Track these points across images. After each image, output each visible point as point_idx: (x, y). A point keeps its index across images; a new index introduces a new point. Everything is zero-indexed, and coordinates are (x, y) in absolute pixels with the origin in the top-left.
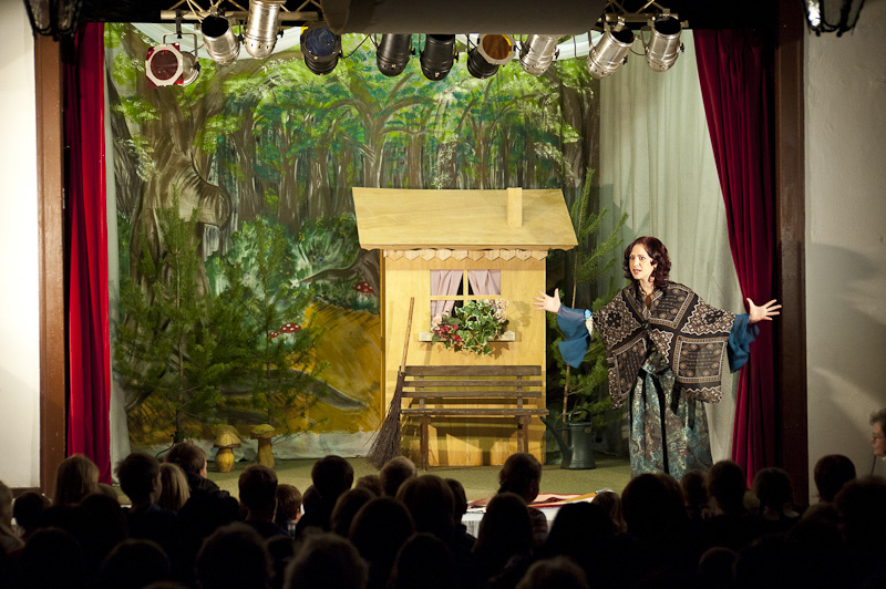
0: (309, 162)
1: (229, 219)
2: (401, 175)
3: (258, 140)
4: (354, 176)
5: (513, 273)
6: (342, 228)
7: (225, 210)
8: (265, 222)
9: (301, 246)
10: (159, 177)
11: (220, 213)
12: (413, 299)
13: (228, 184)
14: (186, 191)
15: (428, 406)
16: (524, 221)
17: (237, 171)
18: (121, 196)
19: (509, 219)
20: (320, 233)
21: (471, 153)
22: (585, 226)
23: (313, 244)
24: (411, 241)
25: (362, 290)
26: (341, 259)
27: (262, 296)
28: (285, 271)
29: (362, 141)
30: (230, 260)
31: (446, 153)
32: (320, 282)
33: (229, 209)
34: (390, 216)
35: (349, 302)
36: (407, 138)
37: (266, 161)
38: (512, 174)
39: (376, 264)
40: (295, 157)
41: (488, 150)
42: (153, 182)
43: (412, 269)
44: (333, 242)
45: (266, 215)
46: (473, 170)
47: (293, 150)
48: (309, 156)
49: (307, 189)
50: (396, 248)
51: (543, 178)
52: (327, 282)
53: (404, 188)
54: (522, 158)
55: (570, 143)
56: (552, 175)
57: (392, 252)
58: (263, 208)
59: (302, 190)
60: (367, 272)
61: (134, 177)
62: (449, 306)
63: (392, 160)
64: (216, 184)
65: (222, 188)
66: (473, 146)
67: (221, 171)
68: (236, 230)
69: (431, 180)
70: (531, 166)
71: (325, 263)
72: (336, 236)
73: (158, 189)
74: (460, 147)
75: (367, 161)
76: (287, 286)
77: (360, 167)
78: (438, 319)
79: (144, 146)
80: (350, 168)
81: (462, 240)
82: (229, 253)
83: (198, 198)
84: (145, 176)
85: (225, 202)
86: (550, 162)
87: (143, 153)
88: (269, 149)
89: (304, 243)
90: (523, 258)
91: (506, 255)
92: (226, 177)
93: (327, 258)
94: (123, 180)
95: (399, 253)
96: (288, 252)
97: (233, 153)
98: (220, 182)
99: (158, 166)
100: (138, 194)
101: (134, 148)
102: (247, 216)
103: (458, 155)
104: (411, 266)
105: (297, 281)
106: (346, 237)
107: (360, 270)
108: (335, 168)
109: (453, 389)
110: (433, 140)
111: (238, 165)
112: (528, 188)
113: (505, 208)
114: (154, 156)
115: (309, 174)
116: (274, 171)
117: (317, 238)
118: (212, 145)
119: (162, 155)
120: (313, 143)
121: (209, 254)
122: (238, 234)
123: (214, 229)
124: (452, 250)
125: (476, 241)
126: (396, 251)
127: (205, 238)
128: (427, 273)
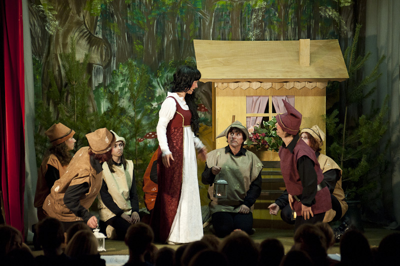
0: (164, 22)
1: (110, 61)
2: (227, 31)
3: (129, 6)
4: (194, 32)
5: (303, 98)
7: (107, 55)
8: (134, 63)
9: (158, 79)
10: (61, 31)
11: (104, 57)
12: (234, 117)
13: (109, 37)
14: (80, 42)
16: (311, 62)
17: (115, 28)
18: (35, 45)
19: (301, 61)
20: (172, 71)
21: (275, 15)
22: (354, 65)
23: (167, 78)
24: (233, 76)
25: (200, 110)
27: (132, 114)
28: (148, 97)
29: (200, 7)
30: (111, 89)
31: (257, 16)
33: (110, 54)
34: (219, 59)
36: (231, 5)
37: (135, 22)
38: (304, 29)
39: (209, 92)
40: (154, 19)
41: (287, 12)
42: (57, 35)
43: (234, 95)
45: (135, 59)
46: (276, 27)
47: (153, 14)
48: (164, 18)
49: (163, 40)
50: (223, 81)
51: (325, 32)
53: (228, 40)
54: (310, 18)
55: (344, 7)
56: (332, 29)
57: (220, 84)
58: (132, 53)
59: (159, 41)
60: (204, 97)
61: (44, 32)
62: (259, 121)
63: (221, 21)
64: (100, 36)
65: (105, 39)
66: (277, 10)
67: (104, 28)
68: (115, 68)
69: (247, 34)
70: (316, 23)
73: (60, 40)
74: (267, 11)
75: (204, 21)
76: (149, 107)
77: (198, 25)
78: (252, 129)
79: (50, 10)
80: (191, 26)
81: (268, 75)
82: (110, 85)
83: (88, 46)
84: (51, 31)
85: (107, 50)
86: (331, 20)
87: (50, 15)
88: (136, 13)
89: (161, 78)
90: (310, 88)
91: (298, 86)
92: (108, 32)
94: (36, 33)
95: (225, 84)
96: (150, 84)
97: (112, 15)
98: (103, 36)
99: (60, 24)
100: (47, 43)
101: (43, 11)
102: (122, 60)
103: (266, 16)
105: (156, 103)
107: (199, 95)
108: (182, 26)
110: (248, 6)
111: (115, 24)
112: (314, 39)
113: (298, 53)
114: (57, 17)
115: (164, 30)
116: (140, 28)
117: (170, 74)
118: (97, 10)
119: (63, 17)
120: (166, 8)
121: (96, 85)
122: (116, 71)
123: (99, 68)
124: (261, 82)
125: (277, 76)
126: (223, 83)
127: (93, 74)
128: (244, 98)
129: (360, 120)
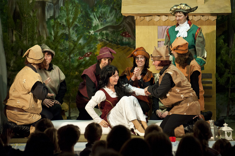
6: (115, 5)
8: (77, 1)
9: (95, 14)
16: (205, 1)
19: (198, 0)
20: (104, 7)
23: (101, 13)
25: (125, 36)
26: (115, 20)
27: (76, 39)
28: (87, 26)
30: (59, 20)
32: (104, 32)
35: (119, 42)
39: (132, 23)
50: (141, 15)
52: (108, 32)
57: (139, 17)
60: (128, 26)
68: (62, 5)
71: (107, 22)
72: (112, 9)
76: (88, 34)
82: (59, 17)
89: (96, 12)
90: (204, 20)
91: (196, 18)
93: (108, 20)
95: (142, 18)
96: (88, 17)
105: (93, 31)
117: (103, 10)
121: (48, 17)
122: (63, 7)
123: (51, 5)
127: (46, 9)
128: (156, 27)
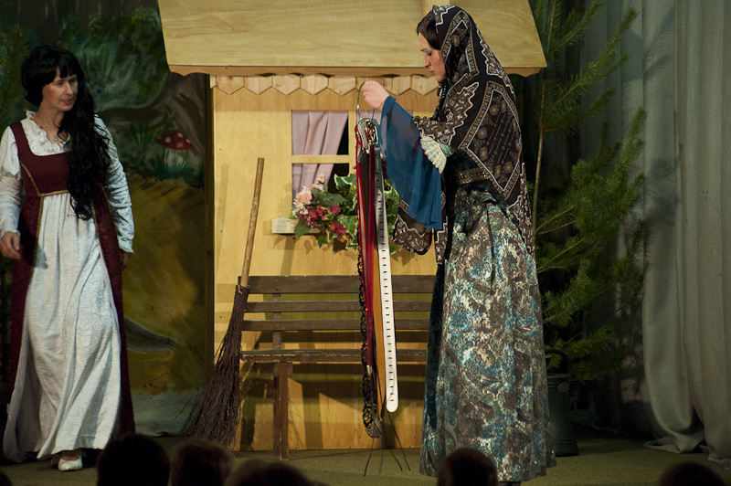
6: (135, 36)
12: (261, 162)
15: (289, 346)
20: (97, 44)
22: (559, 34)
24: (258, 60)
25: (173, 145)
26: (136, 90)
34: (221, 15)
35: (150, 166)
39: (196, 98)
43: (259, 108)
44: (120, 60)
50: (232, 72)
57: (224, 80)
60: (182, 112)
62: (324, 174)
71: (106, 98)
78: (306, 194)
81: (346, 59)
91: (422, 85)
95: (237, 81)
104: (258, 104)
106: (144, 50)
107: (169, 109)
109: (331, 317)
117: (92, 52)
124: (328, 76)
125: (370, 62)
126: (231, 77)
128: (286, 116)
129: (573, 173)
